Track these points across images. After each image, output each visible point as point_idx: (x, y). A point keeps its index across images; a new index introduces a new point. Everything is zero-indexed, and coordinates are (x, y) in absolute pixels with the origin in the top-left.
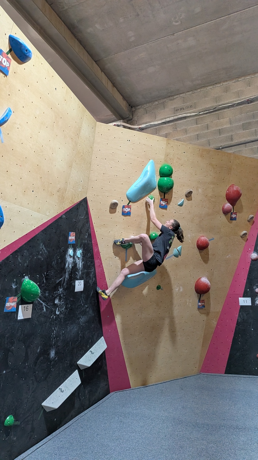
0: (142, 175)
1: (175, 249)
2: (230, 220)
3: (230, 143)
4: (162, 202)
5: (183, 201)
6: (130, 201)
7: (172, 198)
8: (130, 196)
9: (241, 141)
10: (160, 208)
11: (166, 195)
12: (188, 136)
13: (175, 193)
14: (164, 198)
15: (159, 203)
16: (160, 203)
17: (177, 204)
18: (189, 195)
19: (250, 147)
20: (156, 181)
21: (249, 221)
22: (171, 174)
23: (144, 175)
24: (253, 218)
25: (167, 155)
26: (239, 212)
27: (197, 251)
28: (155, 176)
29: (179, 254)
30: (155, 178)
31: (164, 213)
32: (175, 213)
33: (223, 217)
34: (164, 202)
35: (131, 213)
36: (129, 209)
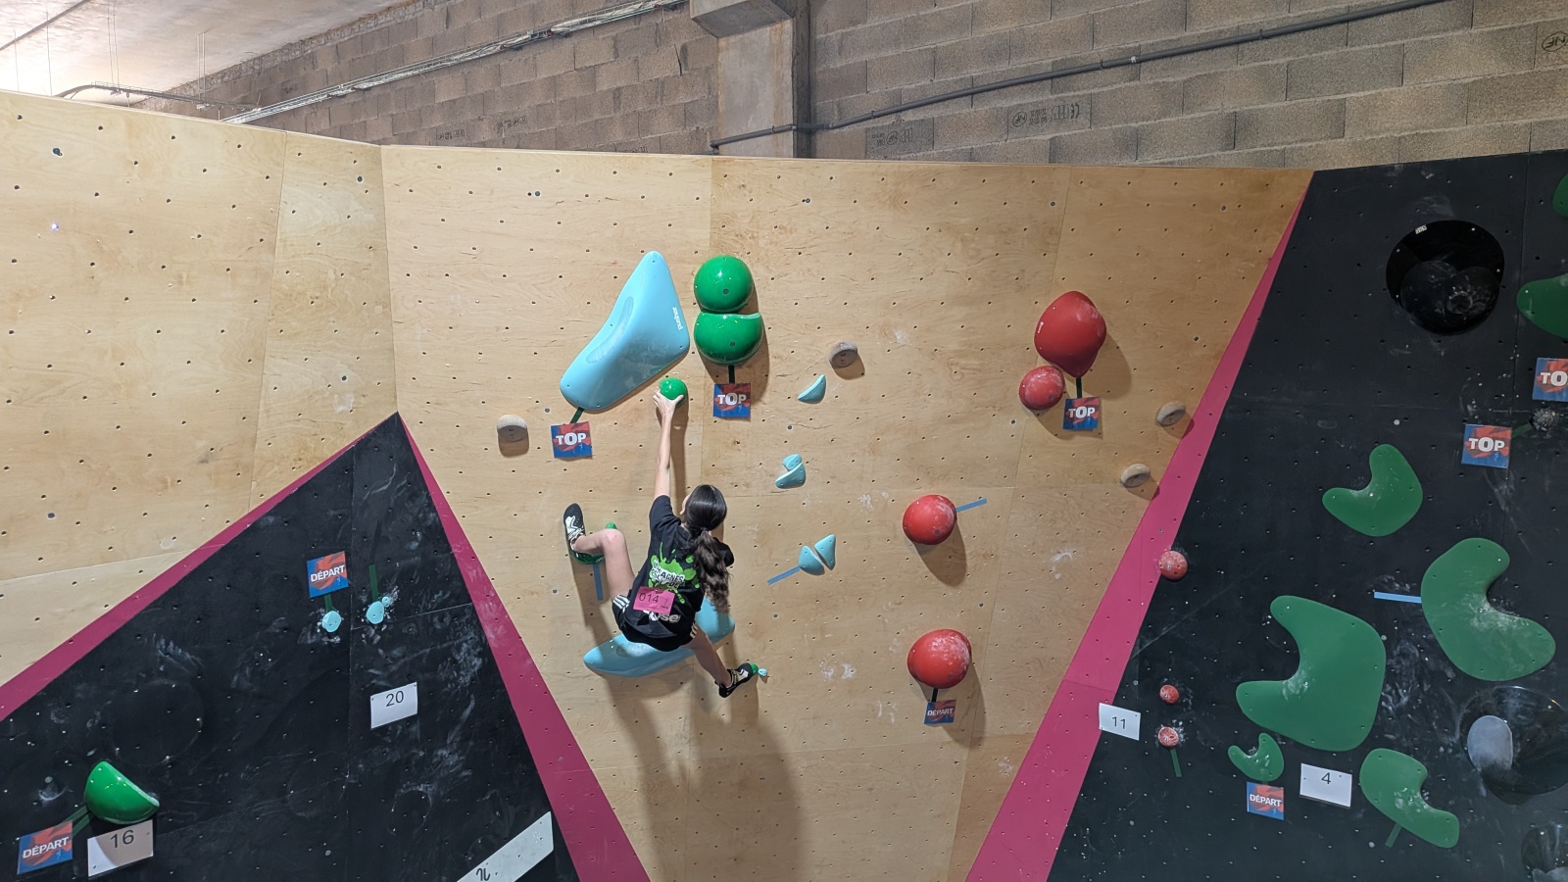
0: (613, 317)
1: (806, 547)
3: (1173, 38)
4: (721, 397)
6: (581, 410)
8: (577, 395)
9: (1218, 33)
13: (778, 361)
15: (712, 403)
16: (716, 403)
19: (1257, 64)
20: (680, 327)
21: (1162, 424)
22: (742, 299)
23: (622, 316)
24: (1179, 413)
25: (721, 223)
26: (1111, 394)
27: (909, 549)
28: (675, 309)
29: (823, 564)
30: (677, 318)
31: (739, 433)
32: (790, 428)
33: (1028, 421)
34: (734, 395)
35: (593, 448)
36: (579, 435)
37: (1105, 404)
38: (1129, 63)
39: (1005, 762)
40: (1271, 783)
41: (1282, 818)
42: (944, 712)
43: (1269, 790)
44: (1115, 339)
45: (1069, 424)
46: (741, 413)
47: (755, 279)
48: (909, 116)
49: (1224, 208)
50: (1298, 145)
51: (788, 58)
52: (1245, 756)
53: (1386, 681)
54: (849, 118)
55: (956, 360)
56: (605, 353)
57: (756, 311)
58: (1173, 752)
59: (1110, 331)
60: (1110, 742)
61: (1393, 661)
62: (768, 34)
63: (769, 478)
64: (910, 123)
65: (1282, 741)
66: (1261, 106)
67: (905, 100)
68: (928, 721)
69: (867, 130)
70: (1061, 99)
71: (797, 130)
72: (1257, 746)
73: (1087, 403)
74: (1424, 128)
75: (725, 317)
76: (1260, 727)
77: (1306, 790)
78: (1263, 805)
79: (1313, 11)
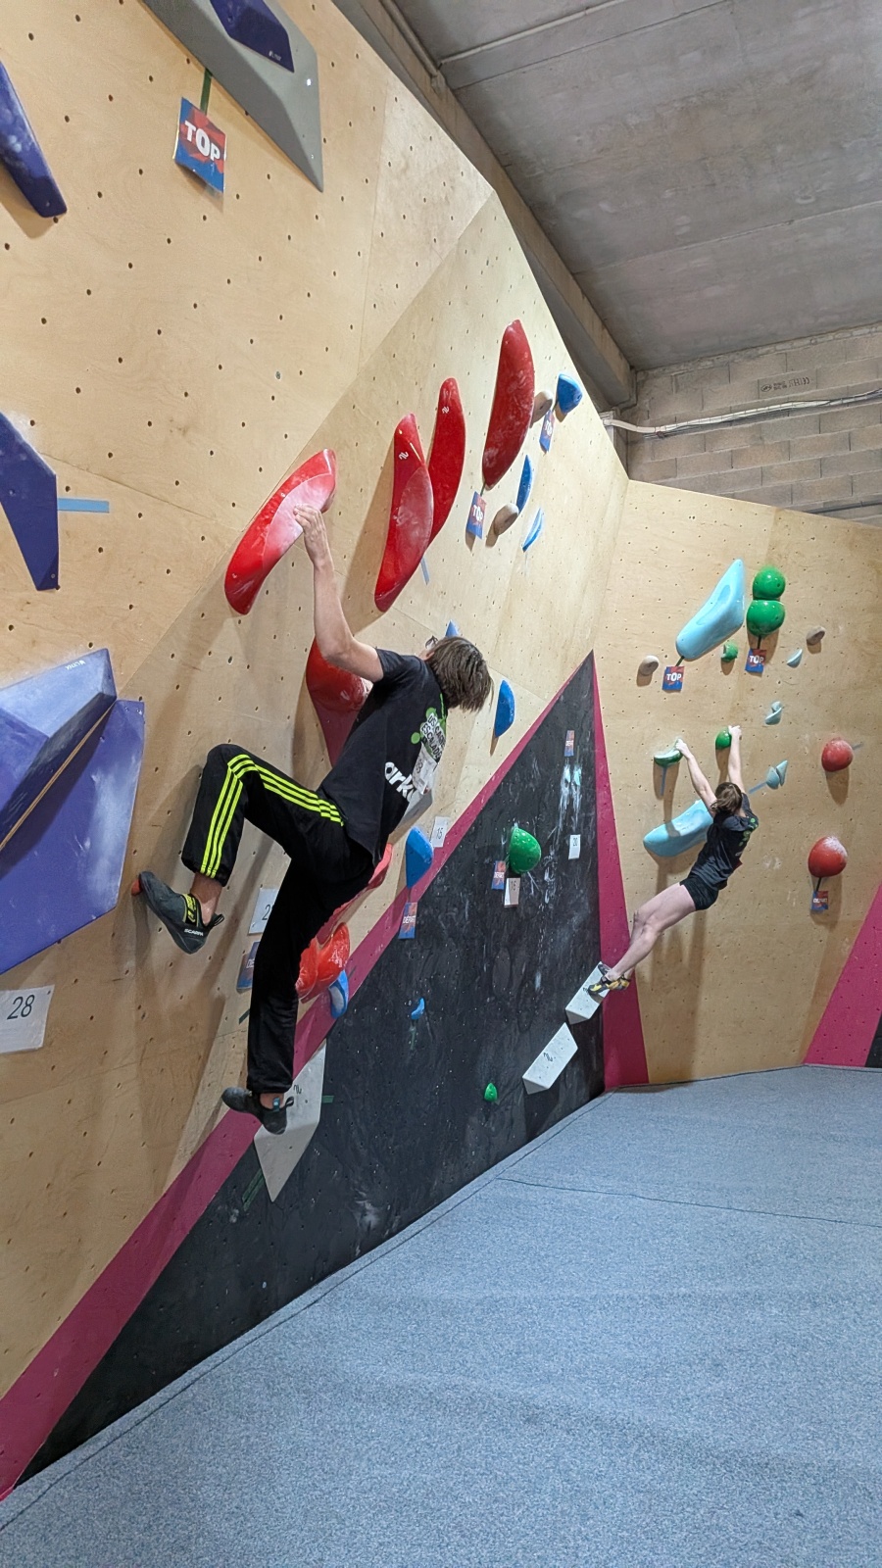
0: (713, 598)
1: (772, 769)
4: (752, 657)
5: (801, 655)
6: (682, 658)
7: (775, 650)
8: (683, 648)
10: (745, 672)
11: (762, 641)
12: (794, 463)
13: (783, 637)
15: (746, 661)
16: (748, 661)
17: (787, 662)
18: (814, 642)
20: (743, 608)
23: (721, 596)
25: (773, 546)
28: (742, 596)
29: (779, 782)
30: (744, 600)
31: (753, 684)
32: (780, 683)
34: (758, 657)
35: (683, 685)
36: (678, 674)
42: (821, 901)
46: (759, 670)
47: (785, 579)
55: (863, 648)
63: (763, 717)
68: (812, 908)
75: (764, 602)
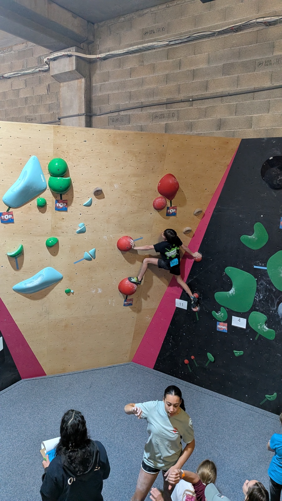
0: (21, 177)
1: (86, 252)
2: (167, 216)
3: (203, 94)
4: (58, 204)
5: (91, 200)
6: (10, 207)
7: (73, 199)
8: (9, 203)
9: (217, 93)
10: (56, 211)
13: (76, 193)
14: (61, 198)
15: (55, 206)
16: (56, 206)
17: (83, 204)
18: (98, 193)
19: (227, 104)
20: (43, 181)
21: (195, 215)
22: (64, 173)
23: (23, 177)
24: (200, 212)
25: (57, 147)
26: (180, 206)
27: (119, 253)
28: (41, 175)
29: (92, 258)
30: (42, 178)
31: (64, 216)
32: (80, 214)
33: (156, 214)
34: (62, 203)
35: (14, 220)
36: (10, 216)
37: (178, 208)
38: (190, 101)
39: (148, 317)
40: (224, 322)
41: (226, 332)
42: (129, 302)
43: (223, 324)
44: (182, 189)
45: (168, 214)
46: (65, 210)
47: (68, 166)
48: (122, 113)
49: (215, 149)
50: (238, 130)
51: (83, 91)
52: (217, 314)
53: (256, 292)
54: (103, 112)
55: (133, 194)
56: (18, 189)
57: (69, 177)
58: (196, 313)
59: (180, 186)
60: (179, 310)
61: (258, 286)
62: (77, 83)
63: (74, 230)
64: (123, 115)
65: (227, 309)
66: (228, 117)
67: (121, 108)
68: (125, 305)
69: (109, 117)
70: (169, 111)
71: (86, 115)
72: (220, 311)
73: (173, 208)
74: (274, 127)
75: (58, 178)
76: (221, 305)
77: (233, 324)
78: (221, 328)
79: (244, 88)
